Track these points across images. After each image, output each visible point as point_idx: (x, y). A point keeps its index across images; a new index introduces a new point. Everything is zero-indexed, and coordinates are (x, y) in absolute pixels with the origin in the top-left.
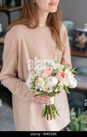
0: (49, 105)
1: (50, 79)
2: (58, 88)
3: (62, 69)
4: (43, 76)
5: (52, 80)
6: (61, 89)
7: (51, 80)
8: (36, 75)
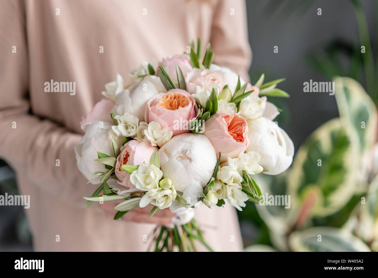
0: (176, 226)
1: (184, 152)
2: (218, 186)
3: (228, 97)
4: (150, 138)
5: (190, 160)
6: (229, 193)
7: (186, 156)
8: (120, 130)
